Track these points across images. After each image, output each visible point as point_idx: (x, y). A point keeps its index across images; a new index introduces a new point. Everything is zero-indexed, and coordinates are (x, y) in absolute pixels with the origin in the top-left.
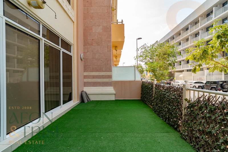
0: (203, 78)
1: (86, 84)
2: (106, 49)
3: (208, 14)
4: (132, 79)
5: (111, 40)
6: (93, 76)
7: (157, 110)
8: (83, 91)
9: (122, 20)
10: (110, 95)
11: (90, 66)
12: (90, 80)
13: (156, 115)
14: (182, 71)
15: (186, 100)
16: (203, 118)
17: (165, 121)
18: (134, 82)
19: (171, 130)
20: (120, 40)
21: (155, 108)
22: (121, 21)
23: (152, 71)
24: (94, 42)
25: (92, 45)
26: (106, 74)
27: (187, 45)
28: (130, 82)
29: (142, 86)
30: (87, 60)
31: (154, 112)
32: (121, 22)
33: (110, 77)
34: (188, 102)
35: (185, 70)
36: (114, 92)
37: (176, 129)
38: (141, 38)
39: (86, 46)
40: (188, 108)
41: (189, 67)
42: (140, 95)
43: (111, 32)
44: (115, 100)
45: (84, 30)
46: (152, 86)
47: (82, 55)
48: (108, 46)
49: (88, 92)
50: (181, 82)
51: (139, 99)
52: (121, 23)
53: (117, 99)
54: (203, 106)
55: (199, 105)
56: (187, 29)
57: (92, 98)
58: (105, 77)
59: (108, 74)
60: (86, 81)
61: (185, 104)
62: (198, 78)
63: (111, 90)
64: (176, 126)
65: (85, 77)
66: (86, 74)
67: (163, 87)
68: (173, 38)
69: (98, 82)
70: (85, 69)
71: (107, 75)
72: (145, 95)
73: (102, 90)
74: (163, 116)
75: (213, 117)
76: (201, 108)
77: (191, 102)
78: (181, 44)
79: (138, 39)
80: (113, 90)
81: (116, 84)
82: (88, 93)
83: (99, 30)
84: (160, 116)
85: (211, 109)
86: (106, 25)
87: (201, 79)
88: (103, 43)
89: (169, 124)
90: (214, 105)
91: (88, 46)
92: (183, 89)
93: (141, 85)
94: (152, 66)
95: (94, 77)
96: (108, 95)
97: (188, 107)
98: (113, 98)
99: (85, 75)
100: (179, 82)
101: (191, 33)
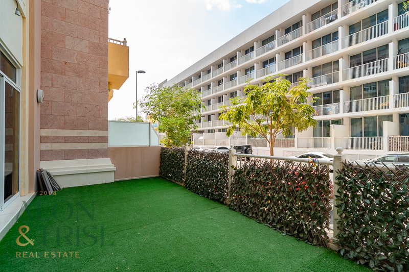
0: (226, 142)
1: (45, 155)
2: (98, 87)
3: (232, 58)
4: (145, 143)
5: (106, 72)
6: (65, 137)
7: (193, 186)
8: (41, 171)
9: (125, 39)
10: (104, 174)
11: (58, 117)
12: (56, 146)
13: (192, 193)
14: (201, 132)
15: (232, 167)
16: (250, 182)
17: (207, 197)
18: (149, 148)
19: (217, 205)
20: (120, 73)
21: (190, 184)
22: (123, 40)
23: (169, 131)
24: (68, 69)
25: (63, 73)
26: (95, 133)
27: (208, 94)
28: (142, 148)
29: (161, 155)
30: (50, 103)
31: (189, 190)
32: (123, 42)
33: (105, 140)
34: (235, 169)
35: (206, 130)
36: (113, 168)
37: (222, 203)
38: (145, 72)
39: (48, 74)
40: (236, 176)
41: (210, 126)
42: (158, 170)
43: (107, 56)
44: (115, 182)
45: (43, 37)
46: (183, 154)
47: (41, 92)
48: (100, 82)
49: (52, 172)
50: (202, 148)
51: (158, 175)
52: (122, 44)
53: (118, 180)
54: (250, 170)
55: (247, 170)
56: (209, 71)
57: (63, 183)
58: (94, 140)
59: (100, 133)
60: (45, 149)
61: (232, 172)
62: (222, 141)
63: (106, 164)
64: (222, 199)
65: (43, 140)
66: (45, 133)
67: (202, 154)
68: (190, 80)
69: (78, 150)
70: (45, 122)
71: (97, 135)
72: (169, 168)
73: (88, 166)
74: (203, 192)
75: (259, 180)
76: (248, 174)
77: (238, 168)
78: (201, 91)
79: (138, 72)
80: (111, 164)
81: (116, 153)
82: (52, 175)
83: (83, 47)
84: (198, 194)
85: (257, 172)
86: (97, 41)
87: (224, 143)
88: (90, 74)
89: (213, 199)
90: (259, 168)
91: (54, 75)
92: (230, 155)
93: (160, 153)
94: (169, 123)
95: (66, 140)
96: (101, 174)
97: (236, 174)
98: (110, 179)
99: (43, 134)
100: (199, 148)
101: (214, 78)
